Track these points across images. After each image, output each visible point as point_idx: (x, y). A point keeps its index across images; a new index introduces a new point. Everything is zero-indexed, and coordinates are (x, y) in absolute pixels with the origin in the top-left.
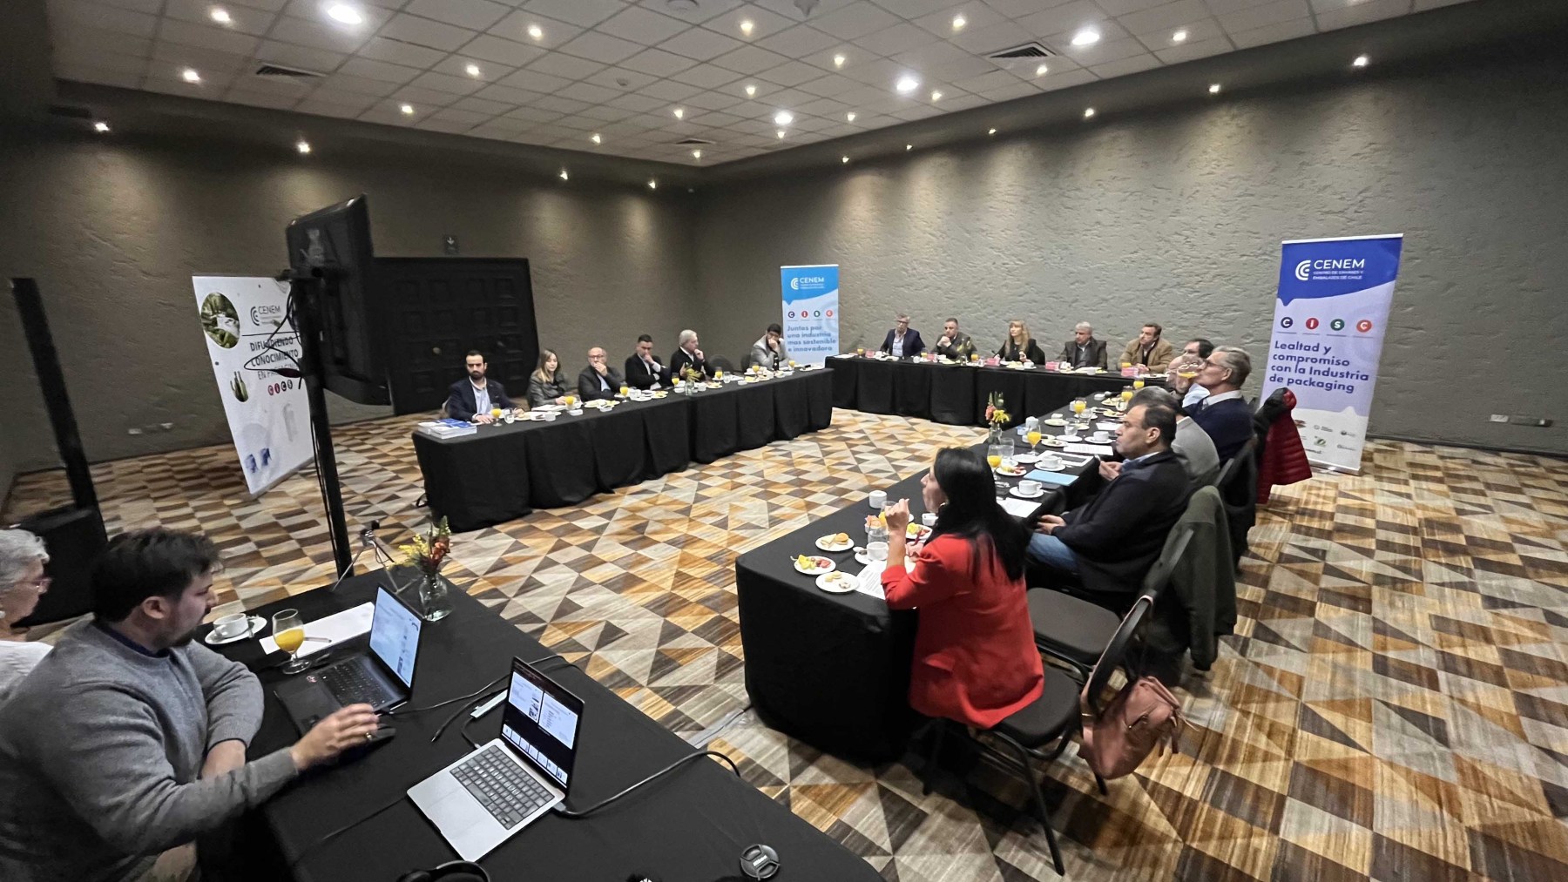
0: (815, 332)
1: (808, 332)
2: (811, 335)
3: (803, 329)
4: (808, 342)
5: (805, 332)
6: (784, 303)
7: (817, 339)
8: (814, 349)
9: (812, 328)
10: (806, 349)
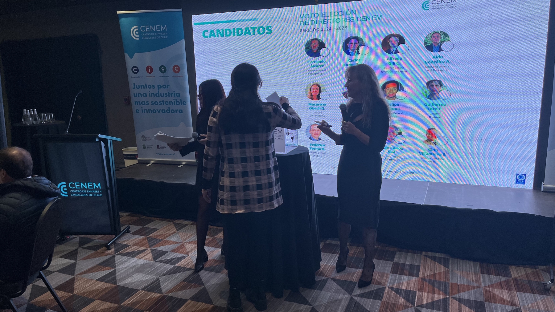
0: (162, 91)
1: (155, 91)
2: (158, 95)
3: (150, 87)
4: (156, 103)
5: (152, 91)
6: (126, 55)
7: (165, 99)
8: (164, 111)
9: (159, 87)
10: (154, 111)
